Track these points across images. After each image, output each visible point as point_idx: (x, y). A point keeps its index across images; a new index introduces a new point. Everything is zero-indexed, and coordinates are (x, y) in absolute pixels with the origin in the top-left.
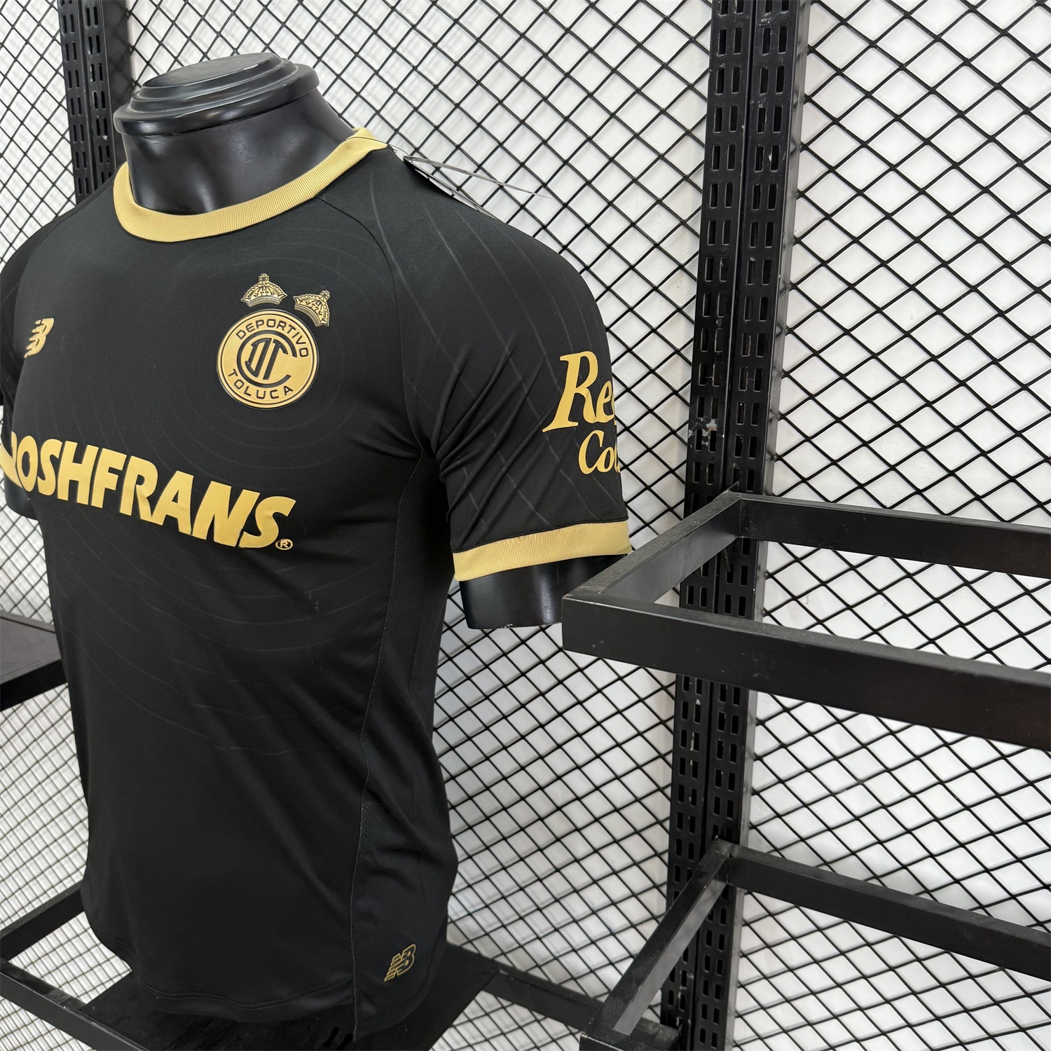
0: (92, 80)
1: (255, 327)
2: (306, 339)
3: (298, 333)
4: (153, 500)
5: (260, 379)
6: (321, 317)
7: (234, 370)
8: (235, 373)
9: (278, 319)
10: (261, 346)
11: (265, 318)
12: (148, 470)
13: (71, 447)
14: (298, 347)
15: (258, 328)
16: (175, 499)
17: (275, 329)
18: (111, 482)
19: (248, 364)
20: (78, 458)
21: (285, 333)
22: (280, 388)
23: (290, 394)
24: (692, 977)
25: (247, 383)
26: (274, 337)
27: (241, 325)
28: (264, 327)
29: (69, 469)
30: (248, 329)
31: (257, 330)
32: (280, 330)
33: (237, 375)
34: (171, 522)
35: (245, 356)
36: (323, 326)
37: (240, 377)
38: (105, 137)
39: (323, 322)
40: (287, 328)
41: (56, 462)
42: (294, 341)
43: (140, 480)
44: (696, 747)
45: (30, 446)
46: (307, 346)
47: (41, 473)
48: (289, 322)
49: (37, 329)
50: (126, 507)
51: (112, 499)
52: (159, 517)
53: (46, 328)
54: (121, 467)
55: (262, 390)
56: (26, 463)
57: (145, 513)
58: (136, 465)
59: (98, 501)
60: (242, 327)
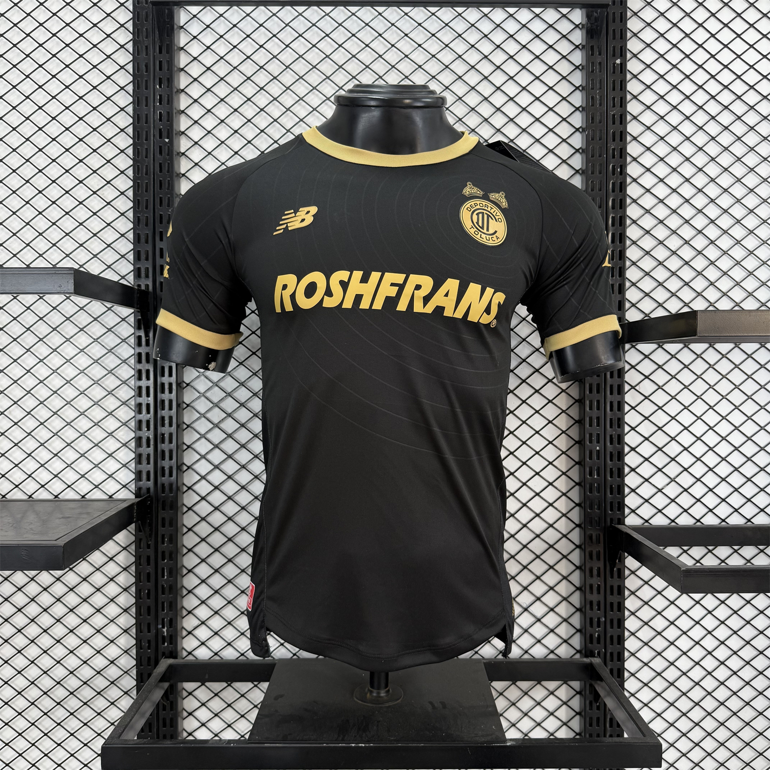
1: (474, 206)
2: (500, 215)
3: (495, 211)
4: (427, 299)
5: (485, 231)
6: (504, 204)
7: (472, 226)
9: (484, 203)
10: (480, 215)
11: (478, 202)
12: (427, 282)
13: (358, 275)
14: (497, 217)
16: (446, 295)
17: (484, 208)
18: (393, 292)
19: (478, 223)
20: (364, 280)
21: (489, 210)
22: (494, 236)
23: (499, 240)
24: (604, 619)
25: (480, 233)
26: (485, 212)
27: (468, 204)
28: (478, 207)
29: (356, 287)
30: (471, 207)
31: (475, 208)
32: (486, 208)
33: (474, 229)
34: (440, 310)
35: (475, 220)
36: (506, 208)
38: (167, 140)
39: (505, 206)
40: (489, 208)
41: (344, 285)
42: (494, 214)
43: (418, 287)
44: (598, 475)
45: (317, 277)
46: (500, 217)
47: (329, 293)
48: (489, 205)
49: (293, 215)
50: (402, 306)
51: (391, 302)
52: (429, 309)
53: (308, 212)
54: (401, 282)
55: (488, 237)
56: (311, 290)
57: (418, 307)
58: (414, 279)
59: (378, 305)
60: (468, 206)
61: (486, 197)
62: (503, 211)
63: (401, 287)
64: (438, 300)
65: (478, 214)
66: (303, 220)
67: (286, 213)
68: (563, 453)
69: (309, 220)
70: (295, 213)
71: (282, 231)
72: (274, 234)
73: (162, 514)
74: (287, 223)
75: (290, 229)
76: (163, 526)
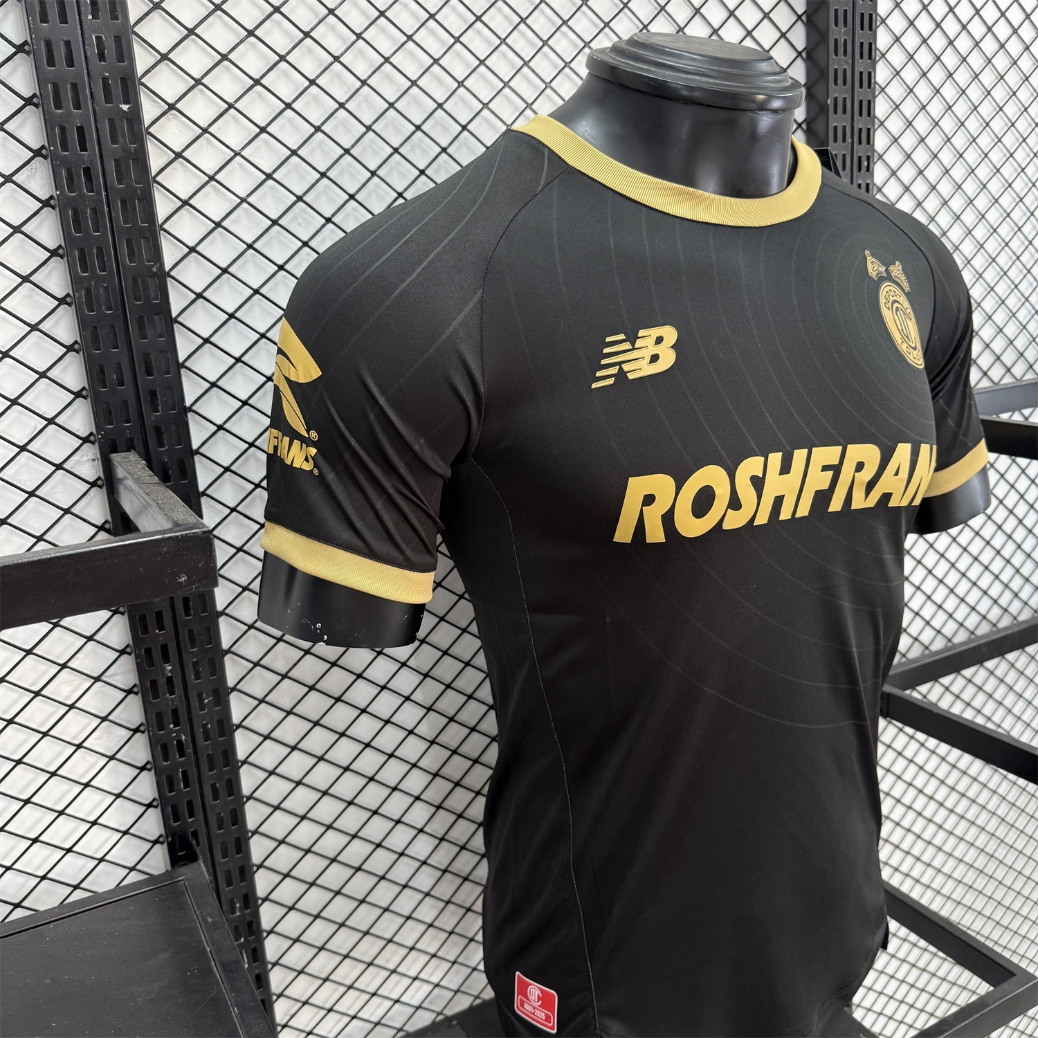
0: (90, 17)
1: (888, 298)
2: (908, 306)
3: (903, 300)
4: (870, 486)
5: (911, 343)
6: (906, 284)
7: (900, 338)
8: (902, 341)
9: (892, 289)
10: (899, 314)
11: (888, 289)
14: (908, 313)
16: (897, 474)
17: (895, 298)
18: (825, 481)
19: (902, 331)
20: (785, 468)
21: (900, 301)
25: (909, 349)
26: (899, 306)
27: (882, 298)
28: (891, 298)
29: (776, 484)
30: (887, 301)
31: (890, 302)
32: (897, 298)
33: (904, 344)
34: (887, 497)
35: (899, 326)
36: (908, 291)
37: (906, 344)
38: (125, 107)
39: (908, 288)
40: (899, 297)
41: (758, 483)
42: (905, 306)
43: (860, 466)
46: (909, 309)
47: (735, 503)
48: (897, 291)
49: (627, 346)
50: (836, 505)
51: (823, 498)
52: (872, 501)
53: (659, 340)
54: (836, 462)
55: (915, 352)
56: (703, 501)
57: (859, 502)
58: (857, 452)
59: (804, 511)
61: (889, 276)
63: (836, 470)
64: (885, 483)
65: (896, 313)
66: (655, 358)
67: (608, 339)
69: (668, 359)
71: (611, 381)
72: (594, 386)
74: (620, 363)
75: (631, 376)
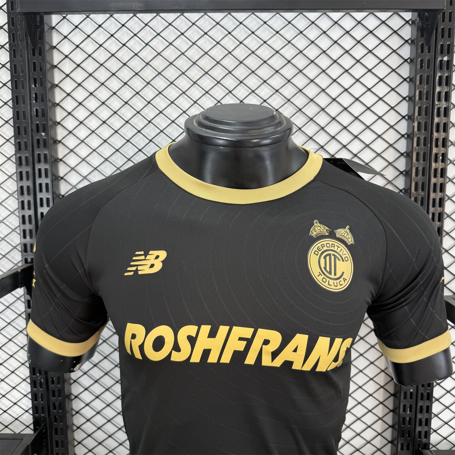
1: (321, 248)
2: (345, 252)
3: (342, 249)
4: (275, 355)
5: (332, 276)
6: (350, 240)
7: (319, 272)
8: (320, 274)
9: (331, 243)
10: (328, 258)
11: (324, 243)
12: (275, 337)
13: (206, 329)
14: (343, 257)
15: (323, 249)
16: (295, 351)
17: (330, 248)
18: (241, 346)
19: (325, 268)
20: (212, 334)
21: (336, 250)
22: (342, 279)
23: (346, 282)
25: (328, 279)
26: (332, 253)
27: (314, 248)
28: (325, 248)
29: (203, 342)
30: (318, 250)
31: (323, 250)
32: (333, 248)
33: (322, 276)
34: (288, 364)
36: (351, 244)
37: (323, 276)
39: (351, 242)
40: (336, 247)
41: (192, 340)
42: (341, 253)
43: (266, 342)
44: (410, 411)
45: (164, 331)
46: (347, 255)
47: (176, 348)
48: (336, 244)
49: (143, 257)
50: (250, 360)
51: (239, 356)
52: (278, 363)
53: (157, 257)
54: (249, 337)
55: (335, 282)
56: (159, 344)
57: (267, 361)
58: (263, 334)
59: (226, 359)
60: (316, 249)
61: (332, 235)
62: (349, 247)
63: (249, 342)
64: (286, 355)
65: (325, 257)
66: (152, 266)
67: (137, 253)
68: (382, 387)
69: (158, 266)
70: (146, 254)
71: (132, 273)
72: (126, 274)
73: (55, 437)
74: (137, 266)
75: (140, 273)
76: (57, 446)
